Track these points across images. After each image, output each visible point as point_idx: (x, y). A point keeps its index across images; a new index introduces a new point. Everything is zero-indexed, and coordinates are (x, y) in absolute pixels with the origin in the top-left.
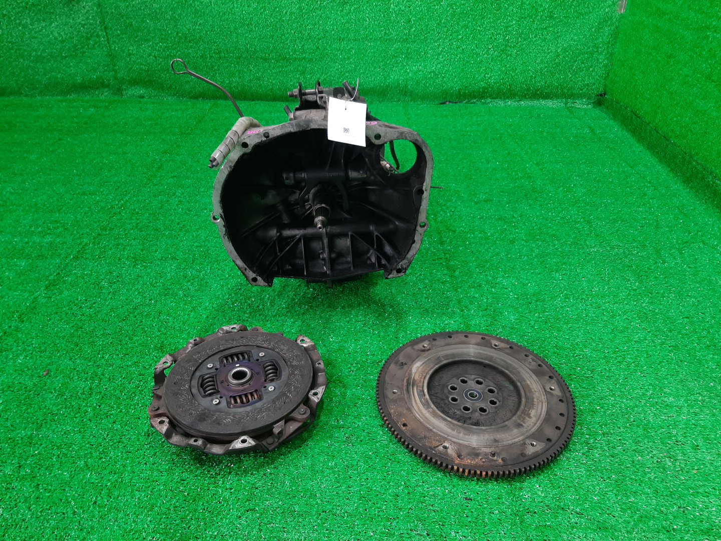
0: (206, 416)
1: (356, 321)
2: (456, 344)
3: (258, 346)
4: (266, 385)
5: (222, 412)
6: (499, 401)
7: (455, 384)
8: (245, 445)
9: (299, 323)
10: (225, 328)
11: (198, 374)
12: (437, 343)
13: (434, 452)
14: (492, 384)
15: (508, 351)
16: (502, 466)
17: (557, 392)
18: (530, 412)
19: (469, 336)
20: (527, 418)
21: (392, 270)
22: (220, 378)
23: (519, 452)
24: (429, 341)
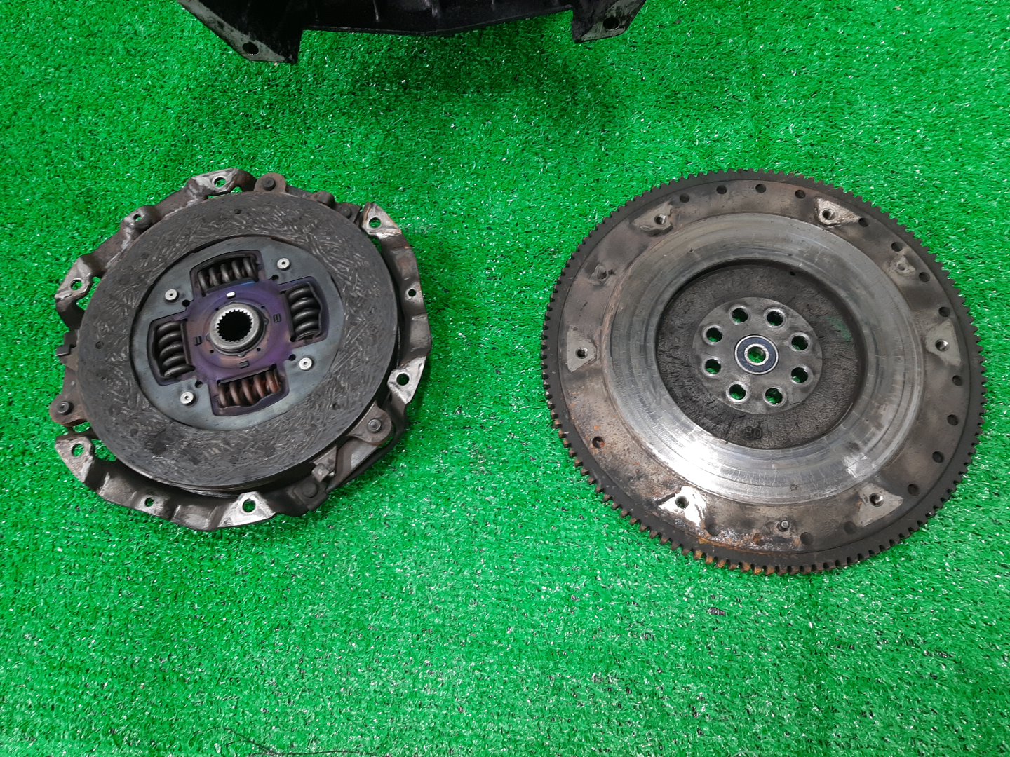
0: (168, 439)
1: (508, 133)
2: (733, 212)
3: (275, 239)
4: (294, 352)
5: (199, 428)
6: (814, 373)
7: (719, 323)
8: (253, 517)
9: (377, 138)
10: (201, 180)
11: (147, 317)
12: (689, 209)
13: (655, 514)
14: (801, 322)
15: (852, 232)
16: (799, 553)
17: (952, 356)
18: (882, 412)
19: (768, 185)
20: (873, 429)
21: (591, 21)
22: (193, 331)
23: (841, 520)
24: (671, 203)
